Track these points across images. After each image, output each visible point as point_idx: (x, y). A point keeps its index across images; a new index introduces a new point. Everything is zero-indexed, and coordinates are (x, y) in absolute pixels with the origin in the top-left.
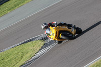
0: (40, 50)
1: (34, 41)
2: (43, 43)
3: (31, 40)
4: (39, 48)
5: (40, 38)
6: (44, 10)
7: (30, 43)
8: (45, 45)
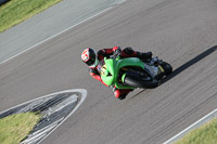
0: (31, 132)
1: (18, 115)
2: (37, 118)
3: (11, 113)
4: (28, 129)
5: (31, 106)
6: (38, 48)
7: (8, 118)
8: (42, 123)
